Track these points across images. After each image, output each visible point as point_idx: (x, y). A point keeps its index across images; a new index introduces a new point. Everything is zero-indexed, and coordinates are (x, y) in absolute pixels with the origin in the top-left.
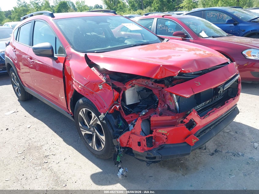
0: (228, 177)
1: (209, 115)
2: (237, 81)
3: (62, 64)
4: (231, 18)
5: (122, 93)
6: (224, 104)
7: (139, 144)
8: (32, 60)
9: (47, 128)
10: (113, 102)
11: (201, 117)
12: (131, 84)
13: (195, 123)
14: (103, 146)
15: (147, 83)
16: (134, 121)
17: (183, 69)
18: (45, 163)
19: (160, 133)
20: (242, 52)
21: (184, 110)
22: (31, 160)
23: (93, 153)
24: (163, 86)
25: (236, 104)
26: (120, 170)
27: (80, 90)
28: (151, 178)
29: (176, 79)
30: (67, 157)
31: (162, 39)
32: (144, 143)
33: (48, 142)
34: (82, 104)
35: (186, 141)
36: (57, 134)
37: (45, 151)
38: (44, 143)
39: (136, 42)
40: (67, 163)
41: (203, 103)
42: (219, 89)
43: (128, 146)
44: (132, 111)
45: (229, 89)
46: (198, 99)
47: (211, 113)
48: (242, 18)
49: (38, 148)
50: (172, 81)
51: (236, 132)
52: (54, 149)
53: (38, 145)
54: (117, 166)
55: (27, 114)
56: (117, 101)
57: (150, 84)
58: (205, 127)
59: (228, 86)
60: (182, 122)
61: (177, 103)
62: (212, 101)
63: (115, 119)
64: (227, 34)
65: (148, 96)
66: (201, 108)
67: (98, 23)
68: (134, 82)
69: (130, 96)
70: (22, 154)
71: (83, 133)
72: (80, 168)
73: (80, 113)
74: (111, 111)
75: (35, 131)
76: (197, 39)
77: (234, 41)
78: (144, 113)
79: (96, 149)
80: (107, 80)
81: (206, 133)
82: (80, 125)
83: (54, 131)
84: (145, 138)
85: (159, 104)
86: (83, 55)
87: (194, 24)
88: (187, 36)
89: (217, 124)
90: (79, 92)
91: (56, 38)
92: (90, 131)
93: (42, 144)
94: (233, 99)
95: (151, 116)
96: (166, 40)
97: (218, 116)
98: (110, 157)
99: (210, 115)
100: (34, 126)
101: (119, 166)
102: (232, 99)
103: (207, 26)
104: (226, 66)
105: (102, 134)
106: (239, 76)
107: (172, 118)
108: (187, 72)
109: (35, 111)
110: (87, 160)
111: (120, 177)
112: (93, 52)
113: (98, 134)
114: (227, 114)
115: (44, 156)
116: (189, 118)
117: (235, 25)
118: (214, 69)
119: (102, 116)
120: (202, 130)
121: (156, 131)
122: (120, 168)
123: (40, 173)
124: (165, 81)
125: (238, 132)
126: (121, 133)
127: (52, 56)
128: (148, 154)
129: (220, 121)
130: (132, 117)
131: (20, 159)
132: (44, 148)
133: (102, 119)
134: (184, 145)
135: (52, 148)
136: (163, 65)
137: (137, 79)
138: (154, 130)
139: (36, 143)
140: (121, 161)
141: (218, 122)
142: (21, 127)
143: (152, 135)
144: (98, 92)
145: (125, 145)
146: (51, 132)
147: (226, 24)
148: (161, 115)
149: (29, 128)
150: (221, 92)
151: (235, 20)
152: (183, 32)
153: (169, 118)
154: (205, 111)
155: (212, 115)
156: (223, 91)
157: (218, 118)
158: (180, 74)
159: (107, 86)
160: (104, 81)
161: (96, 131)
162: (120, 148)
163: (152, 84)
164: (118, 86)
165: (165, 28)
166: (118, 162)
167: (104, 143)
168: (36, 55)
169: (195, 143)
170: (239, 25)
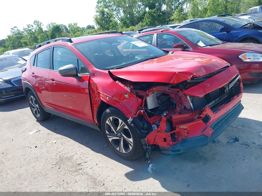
0: (242, 162)
1: (219, 110)
2: (239, 80)
3: (87, 82)
4: (224, 27)
5: (144, 99)
6: (231, 101)
7: (165, 140)
8: (55, 82)
9: (72, 142)
10: (138, 107)
11: (214, 112)
12: (152, 90)
13: (209, 118)
14: (131, 148)
15: (164, 89)
16: (157, 122)
17: (194, 74)
18: (79, 169)
19: (181, 129)
20: (238, 56)
21: (199, 108)
22: (66, 169)
23: (121, 156)
24: (178, 90)
25: (241, 101)
26: (149, 166)
27: (109, 101)
28: (176, 170)
29: (189, 83)
30: (98, 162)
31: (167, 52)
32: (169, 138)
33: (77, 153)
34: (109, 113)
35: (204, 133)
36: (83, 145)
37: (76, 160)
38: (73, 154)
39: (145, 57)
40: (99, 167)
41: (214, 101)
42: (225, 88)
43: (154, 144)
44: (154, 114)
45: (233, 88)
46: (208, 98)
47: (221, 109)
48: (233, 25)
49: (69, 159)
50: (186, 85)
51: (243, 126)
52: (84, 157)
53: (69, 156)
54: (147, 162)
55: (49, 131)
56: (141, 106)
57: (166, 89)
58: (217, 121)
59: (231, 85)
60: (198, 118)
61: (191, 104)
62: (220, 99)
63: (141, 122)
64: (222, 41)
65: (166, 100)
66: (212, 105)
67: (111, 43)
68: (154, 89)
69: (151, 102)
70: (56, 165)
71: (110, 140)
72: (112, 169)
73: (107, 122)
74: (137, 115)
75: (62, 145)
76: (196, 49)
77: (227, 47)
78: (165, 114)
79: (124, 152)
80: (131, 90)
81: (219, 126)
82: (107, 132)
83: (79, 143)
84: (169, 134)
85: (177, 106)
86: (107, 72)
87: (191, 35)
88: (187, 47)
89: (226, 118)
90: (107, 103)
91: (78, 60)
92: (117, 137)
93: (72, 155)
94: (238, 96)
95: (172, 116)
96: (170, 52)
97: (227, 111)
98: (138, 157)
99: (221, 110)
100: (59, 142)
101: (149, 162)
102: (236, 96)
103: (201, 35)
104: (228, 68)
105: (129, 137)
106: (240, 76)
107: (190, 115)
108: (198, 76)
109: (56, 129)
110: (117, 163)
111: (150, 171)
112: (113, 69)
113: (126, 137)
114: (234, 109)
115: (77, 164)
116: (205, 113)
117: (228, 32)
118: (219, 72)
119: (130, 120)
120: (215, 123)
121: (178, 127)
122: (149, 164)
123: (78, 178)
124: (180, 85)
125: (245, 126)
126: (147, 134)
127: (76, 76)
128: (173, 148)
129: (229, 115)
130: (155, 119)
131: (56, 169)
132: (75, 158)
133: (130, 123)
134: (203, 136)
135: (82, 157)
136: (178, 72)
137: (156, 86)
138: (177, 126)
139: (66, 155)
140: (149, 158)
141: (227, 117)
142: (47, 143)
143: (175, 131)
144: (124, 101)
145: (151, 143)
146: (77, 144)
147: (219, 32)
148: (180, 114)
149: (55, 143)
150: (227, 90)
151: (227, 28)
152: (182, 44)
153: (188, 115)
154: (215, 108)
155: (222, 110)
156: (228, 90)
157: (227, 113)
158: (192, 79)
159: (132, 94)
160: (129, 91)
161: (123, 135)
162: (149, 146)
163: (169, 90)
164: (141, 94)
165: (165, 42)
166: (147, 158)
167: (132, 145)
168: (63, 76)
169: (212, 134)
170: (232, 32)
